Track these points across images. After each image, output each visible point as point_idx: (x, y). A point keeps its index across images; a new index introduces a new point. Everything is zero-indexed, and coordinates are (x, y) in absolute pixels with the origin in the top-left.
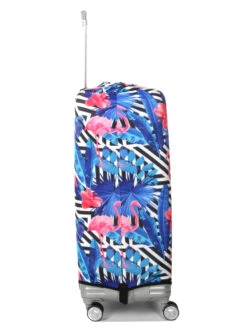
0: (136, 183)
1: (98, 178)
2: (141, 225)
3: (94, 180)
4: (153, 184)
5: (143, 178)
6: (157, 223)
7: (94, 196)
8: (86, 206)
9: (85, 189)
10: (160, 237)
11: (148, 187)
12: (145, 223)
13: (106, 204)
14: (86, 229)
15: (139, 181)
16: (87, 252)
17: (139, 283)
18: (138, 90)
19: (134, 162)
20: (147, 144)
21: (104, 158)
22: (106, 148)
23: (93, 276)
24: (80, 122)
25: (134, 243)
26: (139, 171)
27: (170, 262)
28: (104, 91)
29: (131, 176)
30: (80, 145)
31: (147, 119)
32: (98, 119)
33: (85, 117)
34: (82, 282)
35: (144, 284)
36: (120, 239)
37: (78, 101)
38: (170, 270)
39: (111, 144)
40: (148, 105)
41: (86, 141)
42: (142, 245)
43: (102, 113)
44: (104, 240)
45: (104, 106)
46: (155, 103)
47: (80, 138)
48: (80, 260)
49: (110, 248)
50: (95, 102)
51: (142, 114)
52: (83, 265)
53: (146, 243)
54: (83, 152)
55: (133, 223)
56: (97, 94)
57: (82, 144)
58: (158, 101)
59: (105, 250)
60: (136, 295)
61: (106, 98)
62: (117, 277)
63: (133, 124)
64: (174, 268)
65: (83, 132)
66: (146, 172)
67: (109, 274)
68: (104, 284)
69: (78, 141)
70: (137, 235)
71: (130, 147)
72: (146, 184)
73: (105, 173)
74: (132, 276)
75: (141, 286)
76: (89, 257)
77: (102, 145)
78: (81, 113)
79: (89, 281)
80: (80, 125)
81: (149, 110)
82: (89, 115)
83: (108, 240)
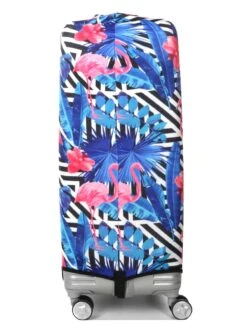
0: (138, 140)
1: (89, 134)
2: (144, 195)
3: (84, 136)
4: (160, 141)
5: (147, 133)
6: (165, 193)
7: (84, 156)
8: (73, 169)
9: (72, 148)
10: (168, 210)
11: (154, 145)
12: (150, 192)
13: (99, 167)
14: (73, 199)
15: (142, 137)
16: (74, 230)
17: (140, 270)
18: (142, 20)
19: (136, 112)
20: (153, 89)
21: (97, 107)
22: (101, 94)
23: (81, 261)
24: (68, 61)
25: (135, 218)
26: (142, 124)
27: (181, 244)
28: (99, 21)
29: (133, 130)
30: (66, 90)
31: (154, 57)
32: (91, 57)
33: (74, 55)
34: (66, 269)
35: (147, 272)
36: (117, 212)
37: (65, 34)
38: (180, 254)
39: (107, 89)
40: (155, 40)
41: (74, 85)
42: (145, 221)
43: (95, 49)
44: (96, 214)
45: (99, 40)
46: (164, 36)
47: (67, 82)
48: (64, 241)
49: (103, 224)
50: (86, 35)
51: (147, 50)
52: (69, 246)
53: (150, 218)
54: (71, 100)
55: (134, 192)
56: (90, 25)
57: (70, 89)
58: (168, 34)
59: (96, 227)
60: (137, 286)
61: (101, 30)
62: (112, 263)
63: (135, 63)
64: (185, 251)
65: (71, 74)
66: (152, 126)
67: (102, 258)
68: (95, 272)
69: (65, 86)
70: (139, 207)
71: (131, 93)
72: (151, 141)
73: (98, 127)
74: (131, 261)
75: (142, 275)
76: (76, 237)
77: (95, 91)
78: (69, 50)
79: (75, 267)
80: (67, 65)
81: (156, 45)
82: (78, 52)
83: (101, 214)
